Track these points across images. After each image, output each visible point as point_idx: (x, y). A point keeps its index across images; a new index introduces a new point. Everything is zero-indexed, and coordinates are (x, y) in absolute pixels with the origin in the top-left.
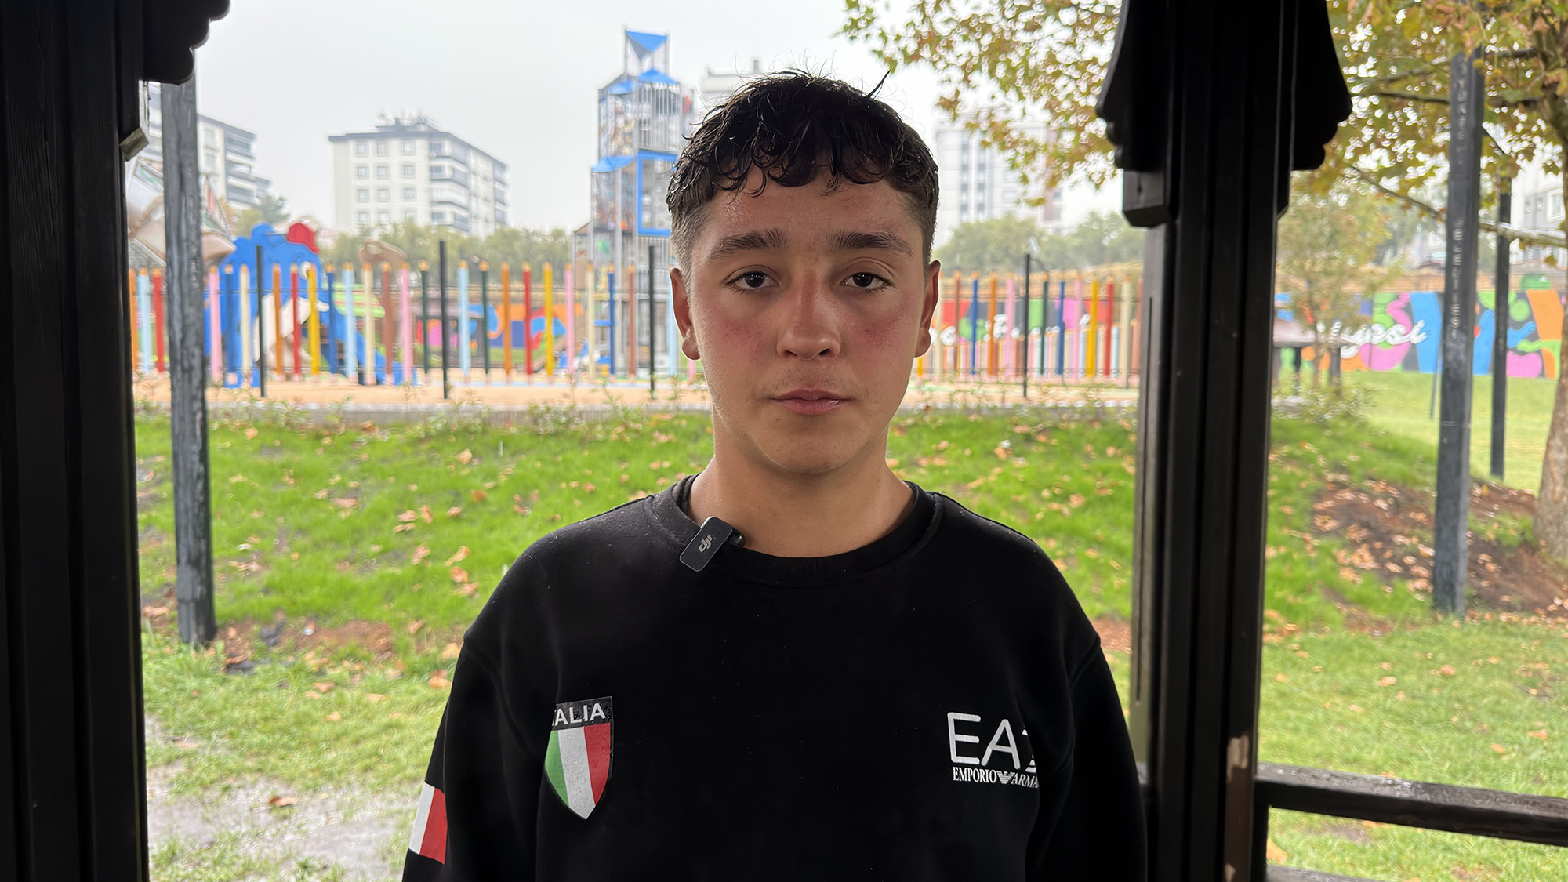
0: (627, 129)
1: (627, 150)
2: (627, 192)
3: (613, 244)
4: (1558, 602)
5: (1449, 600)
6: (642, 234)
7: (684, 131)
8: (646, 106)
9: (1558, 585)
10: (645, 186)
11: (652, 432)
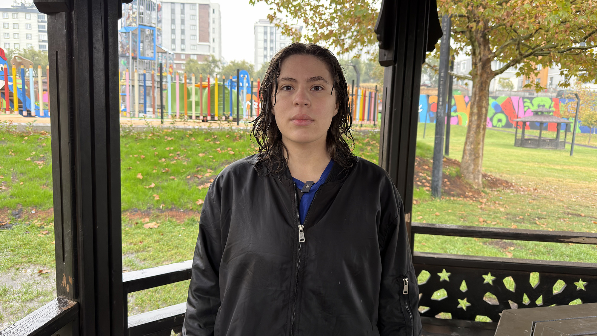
0: (134, 16)
1: (134, 24)
2: (134, 41)
3: (128, 63)
4: (467, 193)
5: (436, 193)
6: (139, 59)
7: (158, 18)
8: (141, 7)
9: (467, 188)
10: (142, 39)
11: (165, 136)
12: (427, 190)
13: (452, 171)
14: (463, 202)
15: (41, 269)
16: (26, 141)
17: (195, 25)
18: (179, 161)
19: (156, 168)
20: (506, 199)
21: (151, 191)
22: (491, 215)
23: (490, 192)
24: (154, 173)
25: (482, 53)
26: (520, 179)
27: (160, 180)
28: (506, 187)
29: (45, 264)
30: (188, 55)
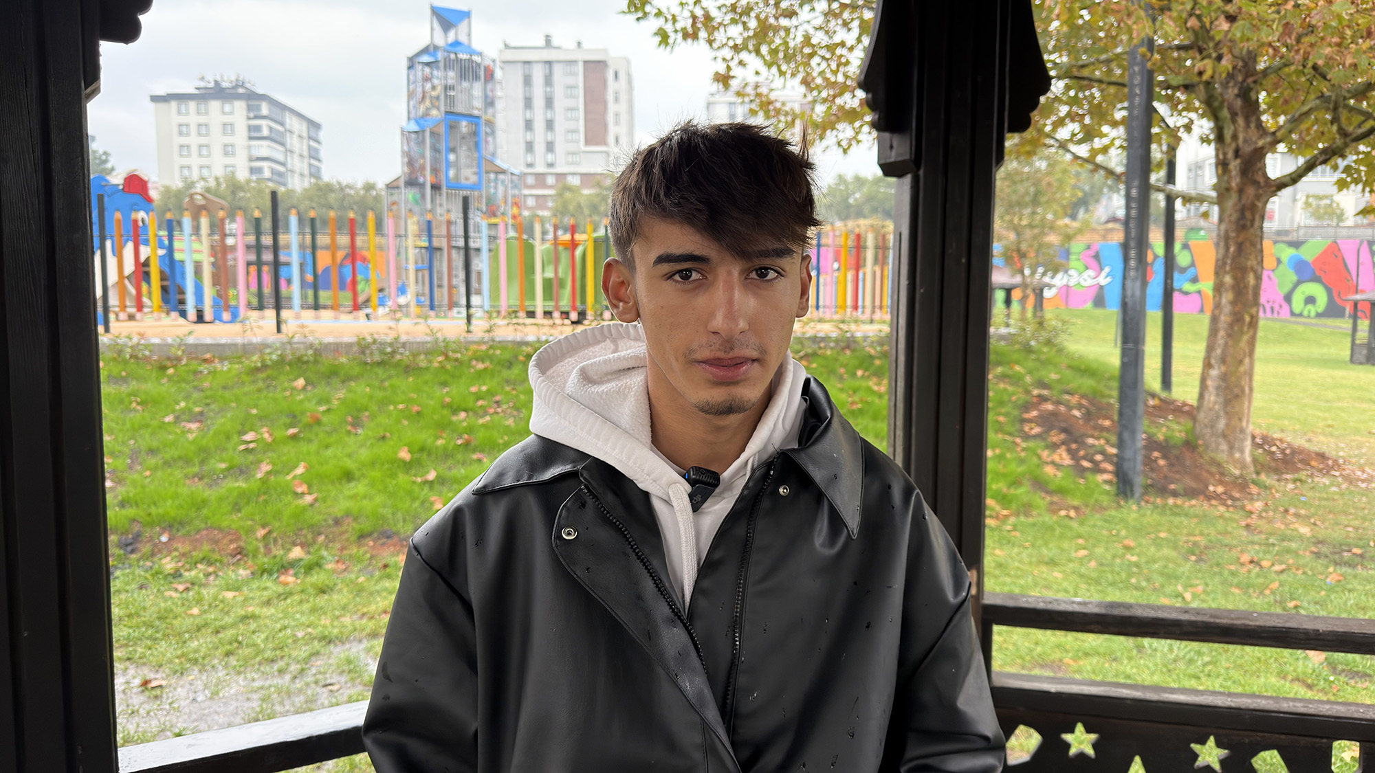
0: (434, 94)
1: (434, 112)
2: (435, 150)
3: (423, 196)
4: (1211, 488)
5: (1128, 488)
6: (449, 188)
7: (486, 96)
8: (451, 74)
9: (1212, 475)
10: (451, 145)
11: (470, 360)
12: (1106, 482)
13: (1173, 431)
14: (1198, 511)
15: (151, 676)
16: (170, 378)
17: (575, 109)
18: (496, 417)
19: (444, 435)
20: (1317, 503)
21: (426, 489)
22: (1273, 545)
23: (1274, 483)
24: (437, 448)
25: (1241, 136)
26: (1359, 447)
27: (450, 462)
28: (1320, 471)
29: (160, 666)
30: (560, 176)
